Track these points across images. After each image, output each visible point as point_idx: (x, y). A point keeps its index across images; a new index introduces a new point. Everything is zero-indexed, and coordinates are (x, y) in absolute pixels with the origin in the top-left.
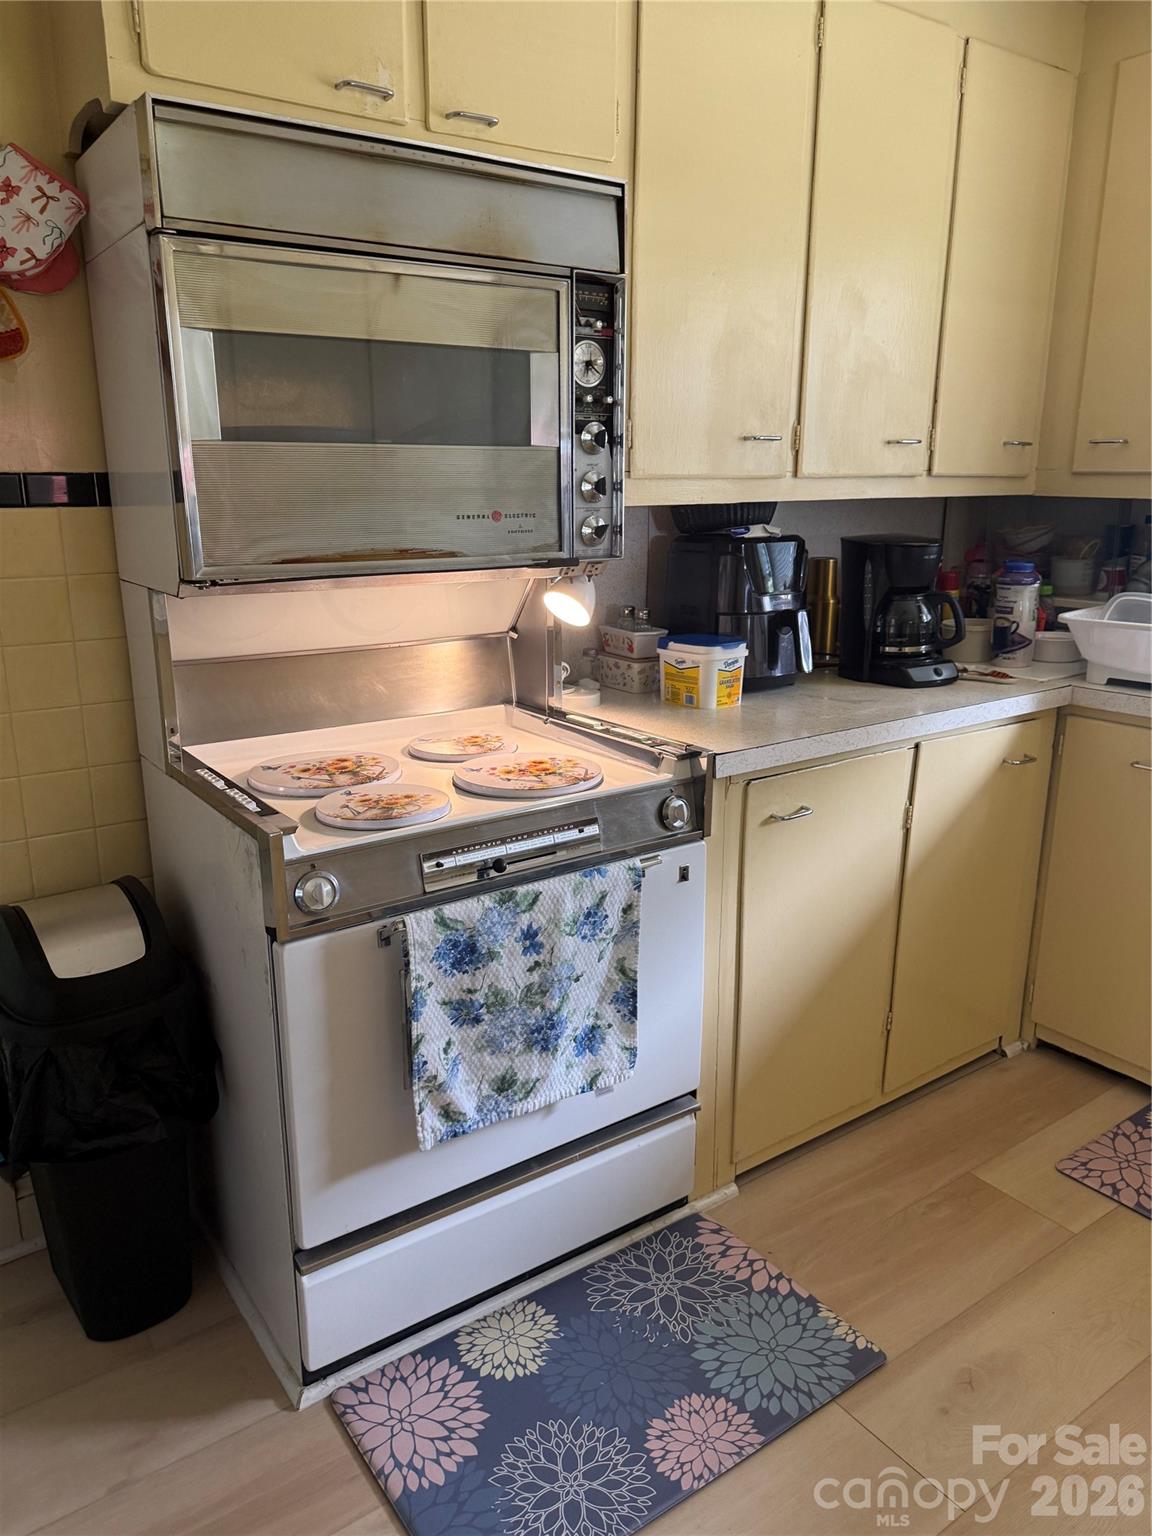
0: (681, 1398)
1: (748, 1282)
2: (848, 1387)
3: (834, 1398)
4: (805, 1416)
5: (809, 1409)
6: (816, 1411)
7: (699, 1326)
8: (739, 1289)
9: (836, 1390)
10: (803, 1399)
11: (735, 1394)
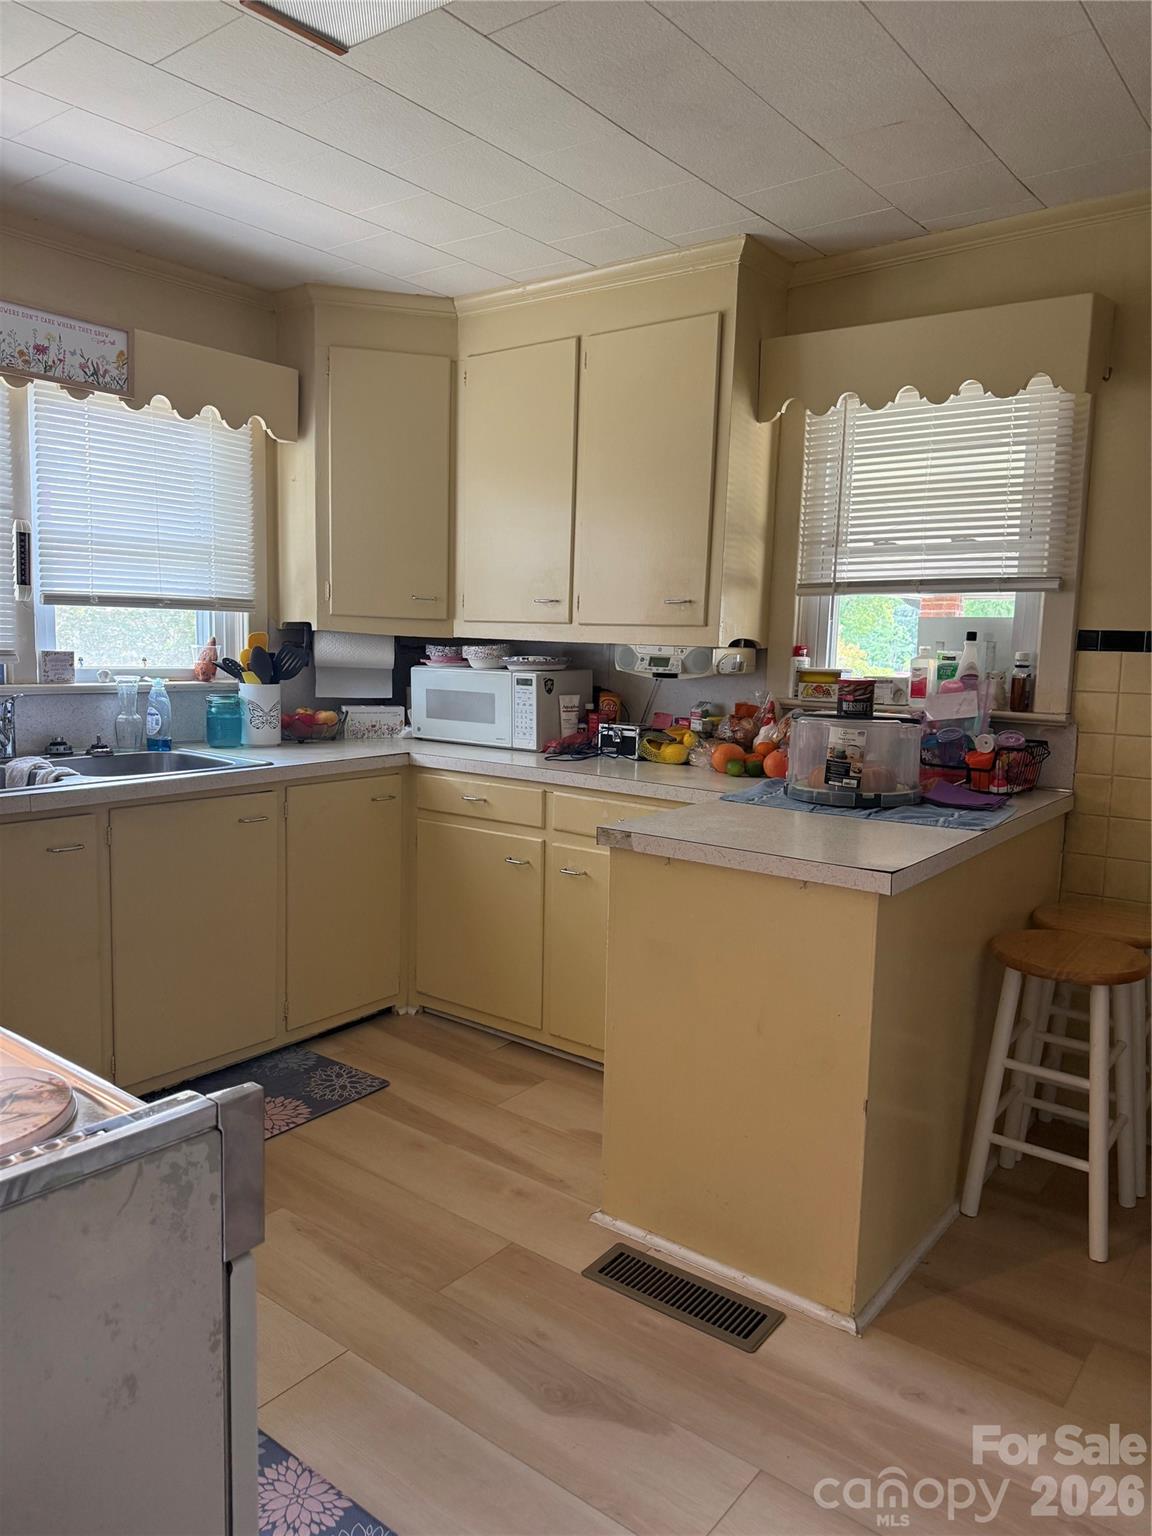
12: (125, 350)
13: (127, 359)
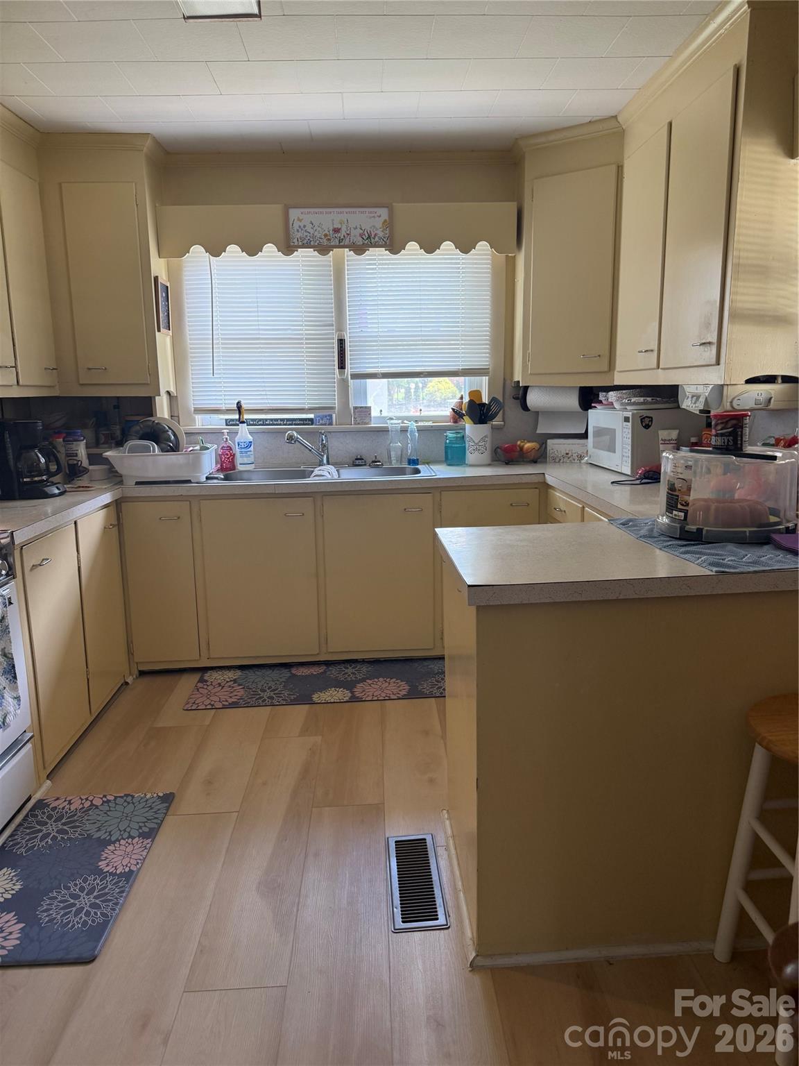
0: (103, 851)
1: (92, 805)
2: (168, 808)
3: (166, 814)
4: (160, 825)
5: (159, 822)
6: (162, 821)
7: (86, 829)
8: (90, 809)
9: (165, 811)
10: (155, 821)
11: (126, 835)
12: (387, 219)
13: (389, 224)
